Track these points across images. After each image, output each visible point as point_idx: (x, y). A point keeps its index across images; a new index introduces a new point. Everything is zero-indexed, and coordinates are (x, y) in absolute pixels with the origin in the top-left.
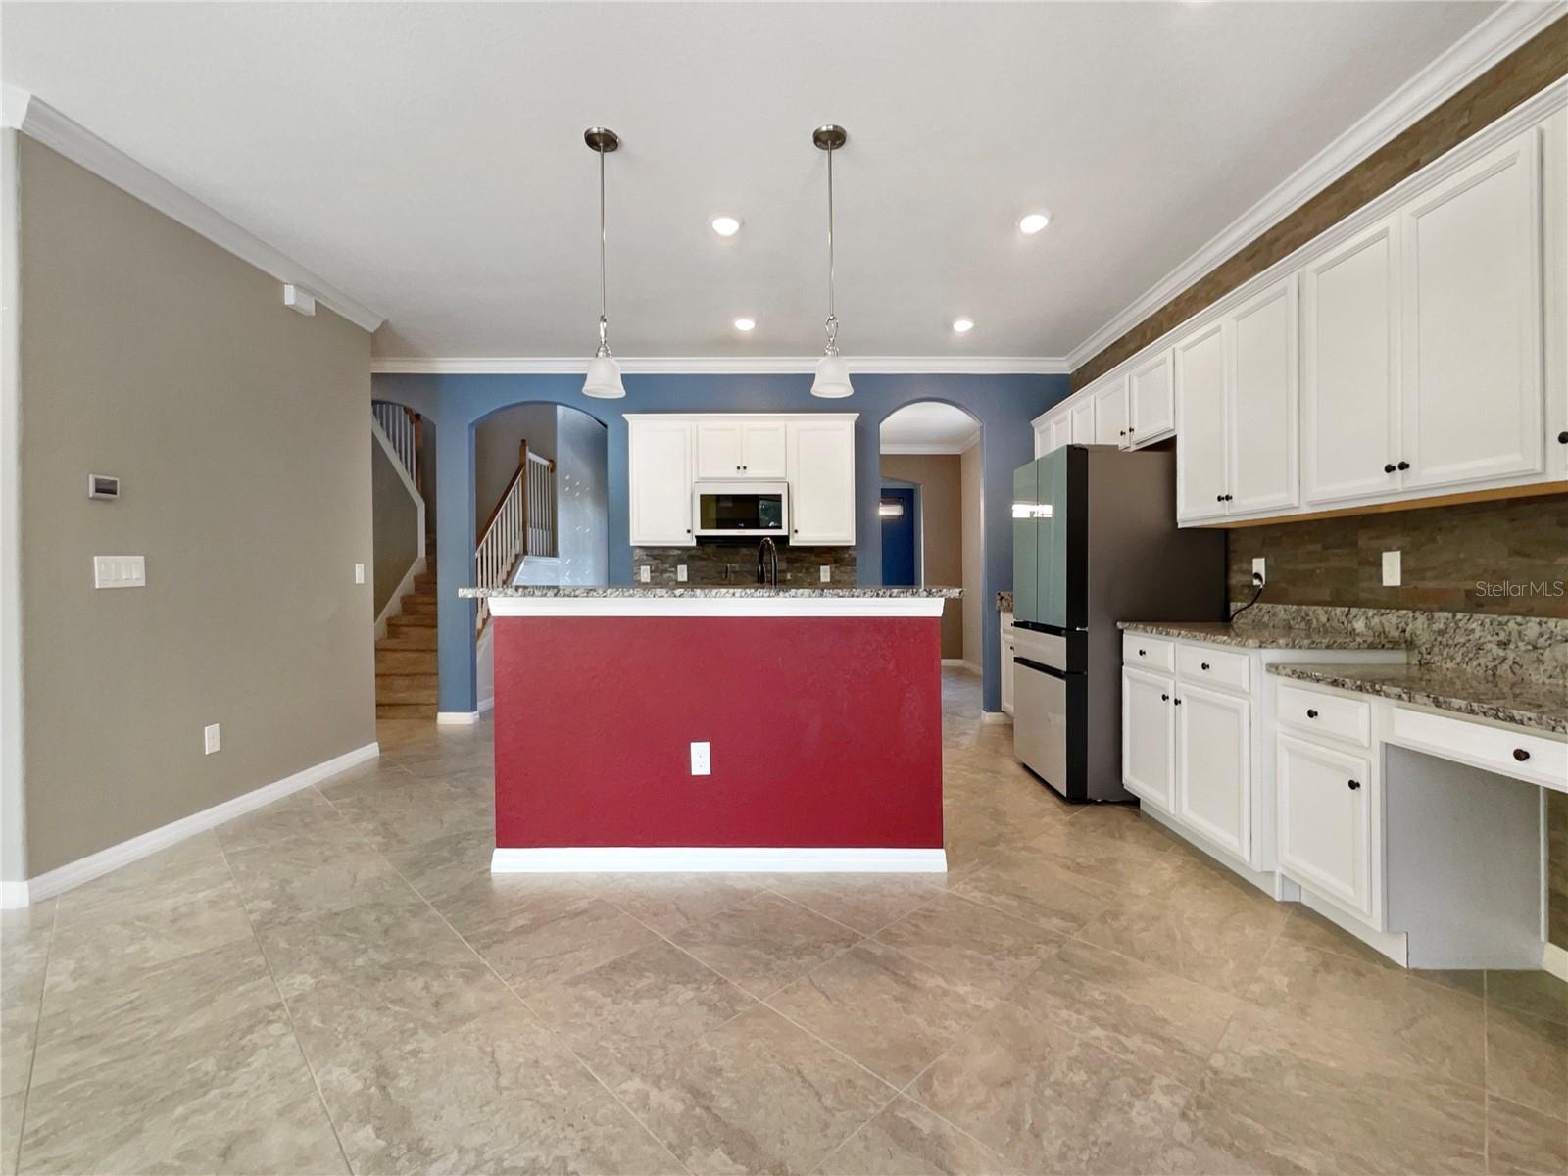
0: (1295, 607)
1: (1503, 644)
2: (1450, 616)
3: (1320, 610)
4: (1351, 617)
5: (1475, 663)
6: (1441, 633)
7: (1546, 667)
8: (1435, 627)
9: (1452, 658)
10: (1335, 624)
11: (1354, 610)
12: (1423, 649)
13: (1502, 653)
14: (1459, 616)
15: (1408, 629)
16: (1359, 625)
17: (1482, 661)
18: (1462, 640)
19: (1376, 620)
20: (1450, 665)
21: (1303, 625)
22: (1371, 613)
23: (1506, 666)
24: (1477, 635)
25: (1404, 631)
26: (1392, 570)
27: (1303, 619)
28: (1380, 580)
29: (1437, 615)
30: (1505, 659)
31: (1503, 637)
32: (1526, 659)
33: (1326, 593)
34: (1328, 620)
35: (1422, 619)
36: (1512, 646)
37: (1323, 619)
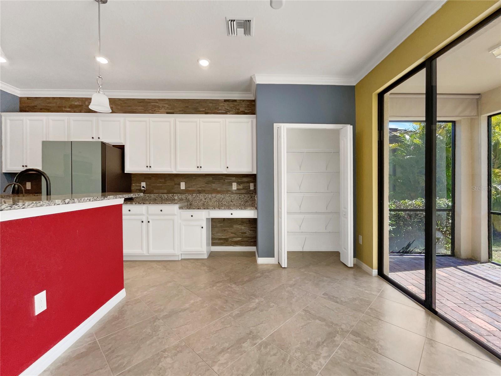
0: (157, 195)
1: (205, 199)
2: (196, 195)
3: (165, 195)
4: (174, 196)
5: (200, 203)
6: (194, 198)
7: (212, 202)
8: (193, 197)
9: (196, 202)
10: (169, 198)
11: (174, 195)
12: (191, 201)
13: (205, 200)
14: (198, 195)
15: (188, 198)
16: (176, 198)
17: (202, 202)
18: (198, 199)
19: (180, 196)
20: (196, 204)
21: (160, 199)
22: (179, 195)
23: (206, 203)
24: (201, 198)
25: (187, 198)
26: (183, 186)
27: (160, 197)
28: (180, 188)
29: (193, 195)
30: (206, 201)
31: (205, 198)
32: (209, 201)
33: (165, 191)
34: (168, 197)
35: (190, 195)
36: (207, 199)
37: (166, 197)
